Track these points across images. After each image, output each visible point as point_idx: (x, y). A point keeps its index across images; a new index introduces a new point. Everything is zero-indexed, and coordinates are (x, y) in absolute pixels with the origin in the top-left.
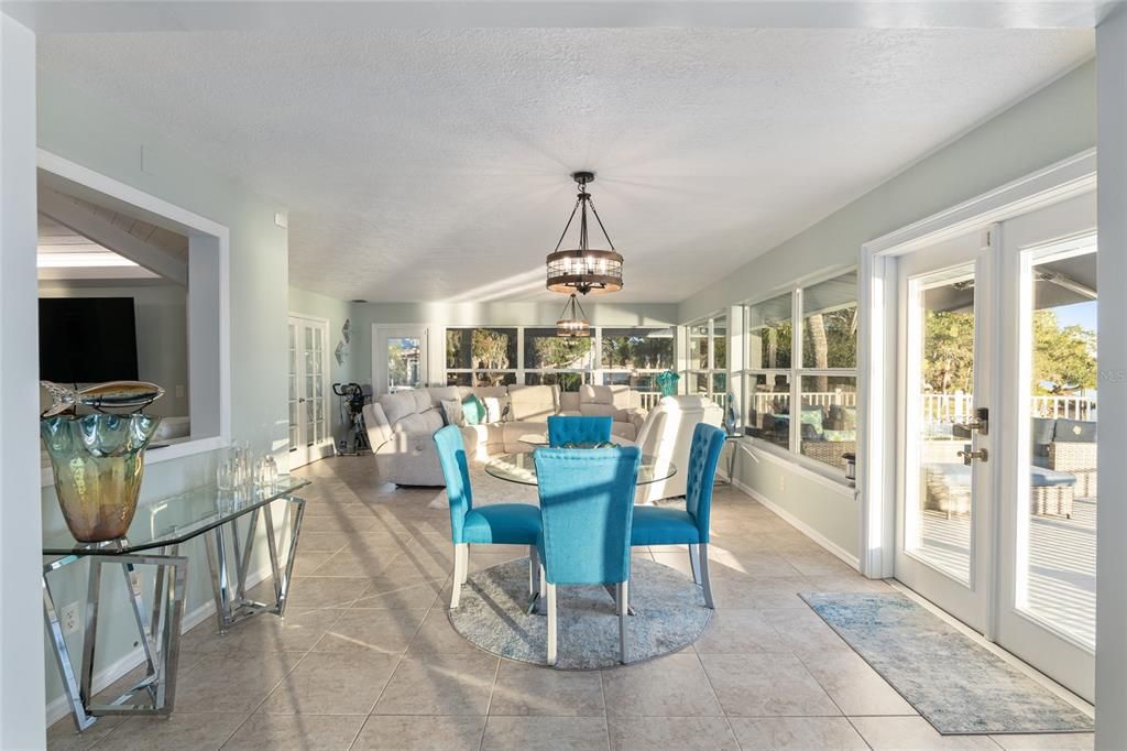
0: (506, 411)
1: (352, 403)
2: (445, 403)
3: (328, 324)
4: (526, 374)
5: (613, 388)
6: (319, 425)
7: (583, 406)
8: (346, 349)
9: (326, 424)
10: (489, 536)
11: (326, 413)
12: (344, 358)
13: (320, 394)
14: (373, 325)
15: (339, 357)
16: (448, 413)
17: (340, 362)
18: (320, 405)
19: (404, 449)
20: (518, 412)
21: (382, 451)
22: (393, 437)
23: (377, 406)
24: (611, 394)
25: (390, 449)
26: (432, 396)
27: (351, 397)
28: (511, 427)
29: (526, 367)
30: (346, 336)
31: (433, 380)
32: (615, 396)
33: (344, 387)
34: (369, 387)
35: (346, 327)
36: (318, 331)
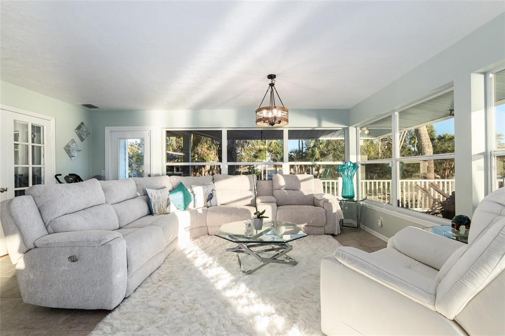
0: (210, 197)
2: (149, 191)
3: (53, 122)
4: (229, 166)
5: (300, 177)
7: (276, 192)
8: (80, 145)
12: (75, 154)
14: (106, 128)
15: (69, 152)
16: (153, 201)
17: (71, 156)
20: (221, 198)
24: (299, 182)
28: (214, 211)
29: (228, 161)
30: (80, 135)
31: (154, 172)
32: (302, 184)
35: (79, 128)
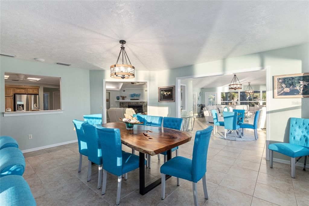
1: (201, 108)
2: (219, 108)
3: (197, 93)
4: (241, 102)
6: (195, 112)
8: (200, 97)
9: (196, 111)
10: (219, 125)
11: (196, 110)
13: (195, 106)
14: (205, 93)
15: (199, 99)
16: (220, 110)
17: (199, 100)
18: (195, 108)
19: (210, 115)
21: (207, 116)
22: (209, 114)
23: (205, 108)
25: (208, 115)
26: (217, 107)
27: (201, 107)
30: (200, 95)
31: (218, 104)
33: (199, 105)
34: (204, 105)
35: (200, 93)
36: (195, 95)
